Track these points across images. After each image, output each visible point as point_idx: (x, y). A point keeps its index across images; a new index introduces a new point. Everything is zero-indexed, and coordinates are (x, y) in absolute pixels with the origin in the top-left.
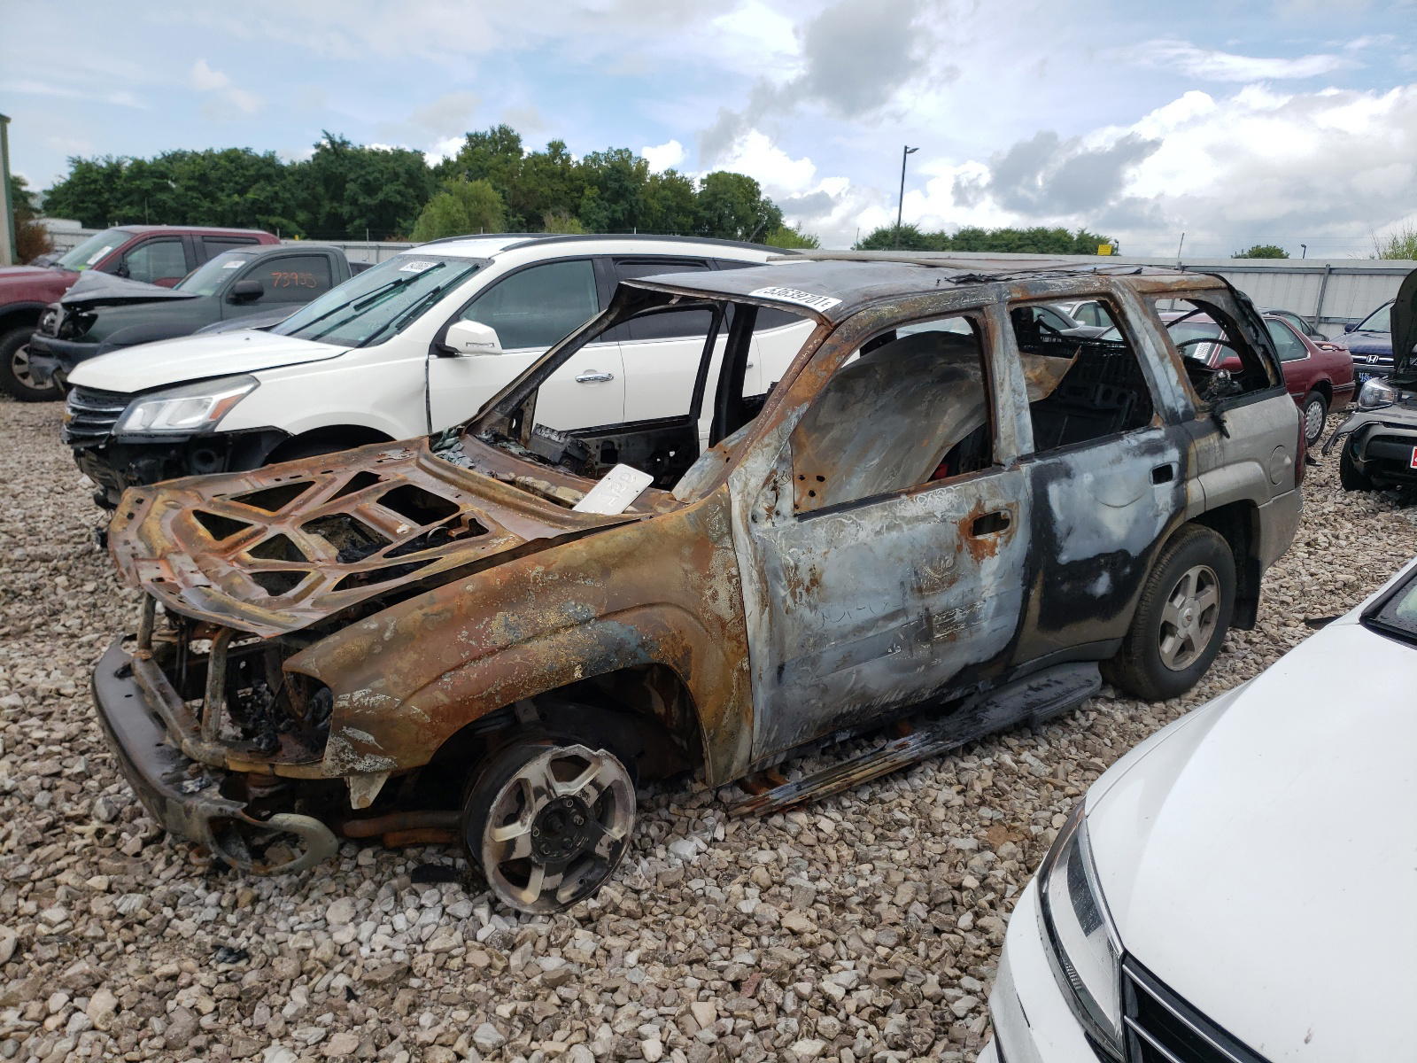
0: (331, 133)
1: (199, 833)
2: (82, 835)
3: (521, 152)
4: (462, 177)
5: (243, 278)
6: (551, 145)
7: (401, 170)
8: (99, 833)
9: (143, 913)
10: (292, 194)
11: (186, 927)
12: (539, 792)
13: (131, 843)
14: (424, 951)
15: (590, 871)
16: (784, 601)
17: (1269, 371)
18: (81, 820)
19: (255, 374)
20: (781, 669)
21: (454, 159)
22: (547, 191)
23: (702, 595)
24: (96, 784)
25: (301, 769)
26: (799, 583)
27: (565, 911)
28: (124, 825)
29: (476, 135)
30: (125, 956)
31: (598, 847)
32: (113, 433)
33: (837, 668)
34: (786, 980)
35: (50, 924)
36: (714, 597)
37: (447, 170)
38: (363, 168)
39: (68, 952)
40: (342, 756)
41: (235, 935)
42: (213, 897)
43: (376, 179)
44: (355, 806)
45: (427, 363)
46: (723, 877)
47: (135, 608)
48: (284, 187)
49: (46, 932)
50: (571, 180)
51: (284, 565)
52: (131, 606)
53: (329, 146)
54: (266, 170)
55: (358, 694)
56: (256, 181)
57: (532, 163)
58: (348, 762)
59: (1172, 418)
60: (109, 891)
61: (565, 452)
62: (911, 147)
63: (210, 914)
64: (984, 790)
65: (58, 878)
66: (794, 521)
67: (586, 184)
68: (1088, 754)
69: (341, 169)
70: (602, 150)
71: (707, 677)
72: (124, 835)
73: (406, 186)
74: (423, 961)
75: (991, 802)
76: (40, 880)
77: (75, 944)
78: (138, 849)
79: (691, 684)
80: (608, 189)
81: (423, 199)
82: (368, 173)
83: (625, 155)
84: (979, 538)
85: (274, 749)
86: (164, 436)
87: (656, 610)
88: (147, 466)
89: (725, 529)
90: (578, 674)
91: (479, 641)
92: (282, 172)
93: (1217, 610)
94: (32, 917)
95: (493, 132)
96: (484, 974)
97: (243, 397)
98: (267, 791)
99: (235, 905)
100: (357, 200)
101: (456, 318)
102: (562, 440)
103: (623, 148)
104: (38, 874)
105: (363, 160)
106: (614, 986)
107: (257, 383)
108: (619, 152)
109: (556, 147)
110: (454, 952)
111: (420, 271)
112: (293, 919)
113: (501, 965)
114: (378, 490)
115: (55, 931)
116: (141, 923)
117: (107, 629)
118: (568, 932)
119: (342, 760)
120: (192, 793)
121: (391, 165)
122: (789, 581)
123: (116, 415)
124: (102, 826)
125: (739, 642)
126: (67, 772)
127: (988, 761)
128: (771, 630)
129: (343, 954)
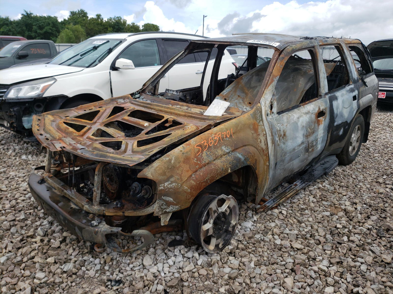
0: (26, 11)
1: (101, 240)
2: (36, 242)
3: (88, 17)
4: (72, 24)
5: (21, 51)
6: (97, 15)
7: (50, 22)
8: (42, 241)
9: (74, 270)
10: (15, 29)
11: (91, 273)
12: (215, 212)
13: (55, 243)
14: (183, 272)
15: (226, 236)
16: (277, 142)
17: (371, 68)
18: (32, 237)
19: (55, 77)
20: (276, 164)
21: (67, 19)
22: (97, 29)
23: (258, 141)
24: (30, 222)
25: (135, 213)
26: (281, 136)
27: (221, 251)
28: (49, 236)
29: (73, 12)
30: (72, 288)
31: (229, 228)
32: (3, 99)
33: (288, 163)
34: (307, 266)
35: (39, 279)
36: (261, 142)
37: (65, 23)
38: (38, 21)
39: (51, 289)
40: (162, 207)
41: (112, 274)
42: (97, 261)
43: (43, 25)
44: (162, 224)
45: (110, 73)
46: (265, 233)
47: (16, 159)
48: (12, 28)
49: (39, 283)
50: (104, 25)
51: (109, 139)
52: (13, 158)
53: (26, 15)
54: (6, 22)
55: (166, 184)
56: (3, 26)
57: (91, 20)
58: (164, 209)
59: (355, 82)
60: (55, 263)
61: (180, 98)
62: (205, 15)
63: (98, 267)
64: (320, 196)
65: (34, 260)
66: (277, 115)
67: (108, 27)
68: (339, 182)
69: (30, 22)
70: (113, 17)
71: (260, 169)
72: (52, 240)
73: (52, 27)
74: (185, 276)
75: (324, 199)
76: (27, 262)
77: (53, 286)
78: (59, 245)
79: (257, 171)
80: (115, 28)
81: (59, 32)
82: (40, 23)
83: (120, 18)
84: (319, 119)
85: (122, 206)
86: (24, 99)
87: (247, 147)
88: (17, 110)
89: (261, 119)
90: (229, 171)
91: (200, 161)
92: (11, 23)
93: (360, 138)
94: (29, 276)
95: (79, 11)
96: (207, 278)
97: (51, 85)
98: (121, 221)
99: (105, 262)
100: (37, 31)
101: (117, 58)
102: (178, 94)
103: (119, 16)
104: (25, 259)
105: (37, 19)
106: (254, 276)
107: (56, 80)
108: (118, 17)
109: (99, 16)
110: (194, 271)
111: (101, 44)
112: (131, 266)
113: (211, 273)
114: (126, 112)
115: (42, 281)
116: (75, 274)
117: (8, 166)
118: (227, 258)
119: (162, 209)
120: (96, 225)
121: (47, 20)
122: (279, 135)
123: (4, 92)
124: (42, 238)
125: (267, 156)
126: (18, 219)
127: (315, 187)
128: (274, 151)
129: (155, 277)
